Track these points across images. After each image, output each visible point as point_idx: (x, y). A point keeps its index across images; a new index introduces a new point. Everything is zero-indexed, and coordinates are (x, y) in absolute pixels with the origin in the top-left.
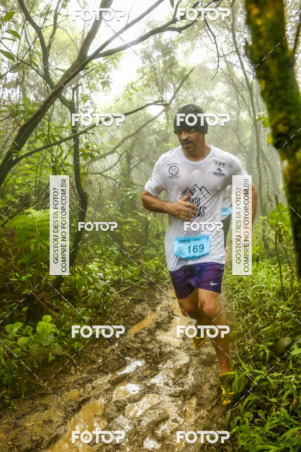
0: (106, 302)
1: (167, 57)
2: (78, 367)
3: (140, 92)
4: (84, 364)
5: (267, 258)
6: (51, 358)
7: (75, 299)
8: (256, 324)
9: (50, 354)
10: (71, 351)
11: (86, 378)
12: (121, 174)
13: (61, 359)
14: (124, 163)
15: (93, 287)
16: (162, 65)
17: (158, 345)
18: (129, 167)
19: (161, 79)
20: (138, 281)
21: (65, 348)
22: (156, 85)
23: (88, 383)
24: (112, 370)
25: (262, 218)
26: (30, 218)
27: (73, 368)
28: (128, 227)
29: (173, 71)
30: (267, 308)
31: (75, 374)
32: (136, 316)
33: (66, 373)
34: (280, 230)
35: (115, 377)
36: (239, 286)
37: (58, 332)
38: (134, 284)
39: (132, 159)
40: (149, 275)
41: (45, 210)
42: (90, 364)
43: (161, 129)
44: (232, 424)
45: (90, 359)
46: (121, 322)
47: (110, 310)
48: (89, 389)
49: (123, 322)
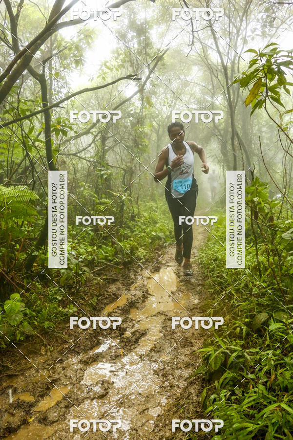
0: (80, 281)
1: (142, 39)
2: (48, 347)
4: (55, 344)
6: (18, 337)
8: (232, 302)
9: (17, 332)
10: (41, 331)
11: (57, 358)
12: (96, 155)
13: (30, 339)
14: (99, 144)
16: (136, 46)
18: (103, 148)
19: (135, 60)
20: (112, 261)
21: (35, 328)
22: (131, 66)
23: (58, 363)
24: (84, 350)
27: (43, 348)
28: (102, 207)
29: (148, 52)
30: (243, 285)
31: (45, 355)
32: (110, 295)
33: (36, 353)
34: (255, 207)
35: (87, 356)
36: (214, 265)
37: (28, 311)
38: (108, 263)
39: (106, 140)
40: (123, 255)
41: (15, 187)
42: (61, 344)
43: (137, 111)
44: (208, 403)
45: (61, 338)
46: (94, 301)
47: (83, 290)
48: (59, 370)
49: (96, 301)
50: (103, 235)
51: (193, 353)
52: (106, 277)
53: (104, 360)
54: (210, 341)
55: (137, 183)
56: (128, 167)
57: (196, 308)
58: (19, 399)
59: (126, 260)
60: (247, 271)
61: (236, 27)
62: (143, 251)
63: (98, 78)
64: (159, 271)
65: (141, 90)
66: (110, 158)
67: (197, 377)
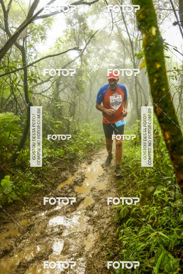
0: (44, 170)
1: (81, 24)
2: (27, 207)
4: (31, 206)
6: (10, 201)
7: (24, 168)
8: (134, 181)
9: (9, 198)
10: (22, 198)
11: (32, 213)
12: (53, 94)
13: (16, 202)
14: (55, 87)
16: (78, 28)
17: (75, 194)
18: (58, 90)
19: (78, 37)
20: (63, 158)
21: (18, 196)
22: (75, 40)
23: (33, 216)
24: (48, 208)
25: (138, 121)
27: (24, 208)
28: (57, 125)
29: (85, 32)
30: (141, 172)
31: (25, 211)
32: (62, 178)
33: (19, 210)
35: (50, 212)
37: (14, 187)
38: (61, 159)
39: (60, 85)
40: (70, 154)
41: (6, 113)
42: (34, 205)
43: (78, 68)
44: (119, 235)
45: (34, 202)
46: (53, 181)
47: (46, 175)
48: (33, 220)
49: (54, 181)
50: (58, 142)
52: (59, 167)
53: (60, 214)
55: (77, 111)
56: (72, 102)
59: (72, 158)
62: (81, 152)
63: (55, 47)
64: (91, 164)
65: (81, 55)
66: (62, 96)
67: (113, 222)
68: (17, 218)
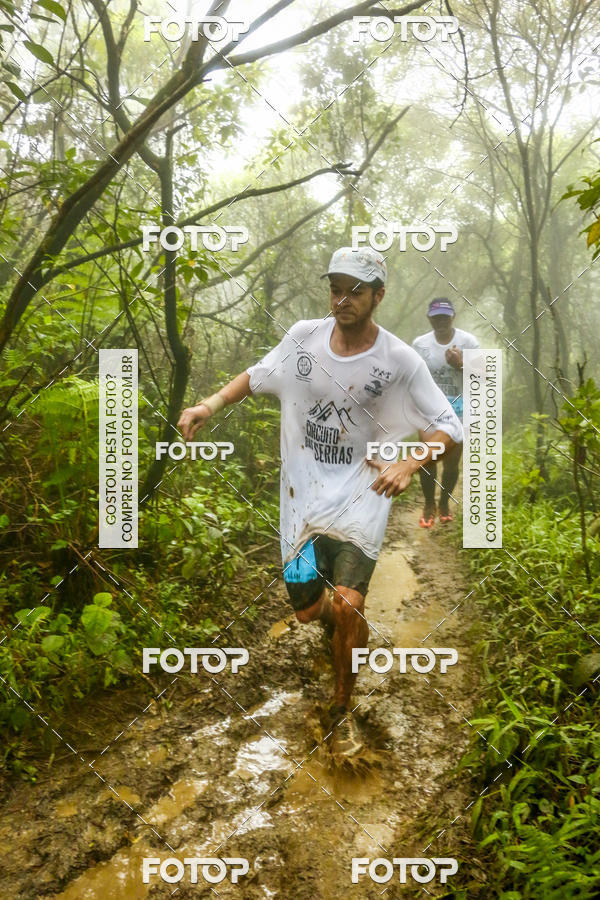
0: (221, 572)
1: (354, 84)
3: (299, 151)
4: (177, 697)
5: (545, 497)
6: (110, 680)
7: (155, 566)
8: (527, 628)
9: (108, 669)
11: (181, 724)
12: (254, 318)
13: (128, 683)
14: (261, 295)
15: (194, 542)
16: (342, 100)
18: (268, 306)
19: (340, 128)
21: (137, 661)
22: (330, 140)
23: (183, 733)
24: (233, 709)
25: (536, 416)
26: (72, 394)
27: (154, 702)
28: (266, 424)
29: (365, 112)
31: (158, 715)
32: (280, 603)
33: (138, 712)
34: (582, 439)
35: (240, 723)
37: (123, 629)
39: (276, 288)
42: (187, 696)
43: (336, 231)
44: (485, 827)
45: (187, 685)
46: (248, 613)
47: (228, 591)
48: (187, 747)
49: (255, 614)
50: (268, 481)
51: (451, 727)
52: (271, 566)
53: (274, 732)
54: (485, 704)
57: (454, 637)
58: (111, 799)
60: (559, 567)
61: (548, 65)
63: (265, 163)
65: (349, 191)
67: (460, 775)
68: (131, 739)
